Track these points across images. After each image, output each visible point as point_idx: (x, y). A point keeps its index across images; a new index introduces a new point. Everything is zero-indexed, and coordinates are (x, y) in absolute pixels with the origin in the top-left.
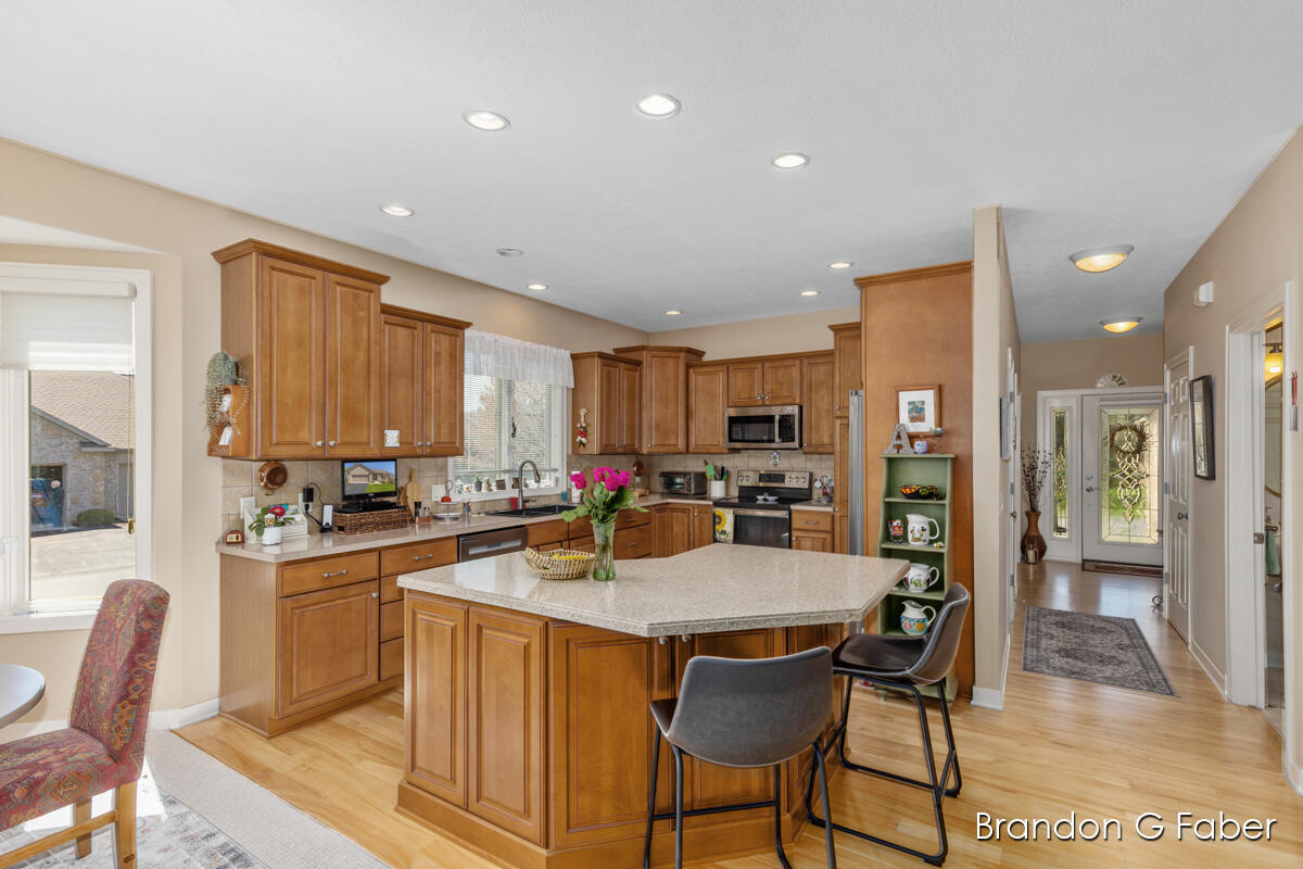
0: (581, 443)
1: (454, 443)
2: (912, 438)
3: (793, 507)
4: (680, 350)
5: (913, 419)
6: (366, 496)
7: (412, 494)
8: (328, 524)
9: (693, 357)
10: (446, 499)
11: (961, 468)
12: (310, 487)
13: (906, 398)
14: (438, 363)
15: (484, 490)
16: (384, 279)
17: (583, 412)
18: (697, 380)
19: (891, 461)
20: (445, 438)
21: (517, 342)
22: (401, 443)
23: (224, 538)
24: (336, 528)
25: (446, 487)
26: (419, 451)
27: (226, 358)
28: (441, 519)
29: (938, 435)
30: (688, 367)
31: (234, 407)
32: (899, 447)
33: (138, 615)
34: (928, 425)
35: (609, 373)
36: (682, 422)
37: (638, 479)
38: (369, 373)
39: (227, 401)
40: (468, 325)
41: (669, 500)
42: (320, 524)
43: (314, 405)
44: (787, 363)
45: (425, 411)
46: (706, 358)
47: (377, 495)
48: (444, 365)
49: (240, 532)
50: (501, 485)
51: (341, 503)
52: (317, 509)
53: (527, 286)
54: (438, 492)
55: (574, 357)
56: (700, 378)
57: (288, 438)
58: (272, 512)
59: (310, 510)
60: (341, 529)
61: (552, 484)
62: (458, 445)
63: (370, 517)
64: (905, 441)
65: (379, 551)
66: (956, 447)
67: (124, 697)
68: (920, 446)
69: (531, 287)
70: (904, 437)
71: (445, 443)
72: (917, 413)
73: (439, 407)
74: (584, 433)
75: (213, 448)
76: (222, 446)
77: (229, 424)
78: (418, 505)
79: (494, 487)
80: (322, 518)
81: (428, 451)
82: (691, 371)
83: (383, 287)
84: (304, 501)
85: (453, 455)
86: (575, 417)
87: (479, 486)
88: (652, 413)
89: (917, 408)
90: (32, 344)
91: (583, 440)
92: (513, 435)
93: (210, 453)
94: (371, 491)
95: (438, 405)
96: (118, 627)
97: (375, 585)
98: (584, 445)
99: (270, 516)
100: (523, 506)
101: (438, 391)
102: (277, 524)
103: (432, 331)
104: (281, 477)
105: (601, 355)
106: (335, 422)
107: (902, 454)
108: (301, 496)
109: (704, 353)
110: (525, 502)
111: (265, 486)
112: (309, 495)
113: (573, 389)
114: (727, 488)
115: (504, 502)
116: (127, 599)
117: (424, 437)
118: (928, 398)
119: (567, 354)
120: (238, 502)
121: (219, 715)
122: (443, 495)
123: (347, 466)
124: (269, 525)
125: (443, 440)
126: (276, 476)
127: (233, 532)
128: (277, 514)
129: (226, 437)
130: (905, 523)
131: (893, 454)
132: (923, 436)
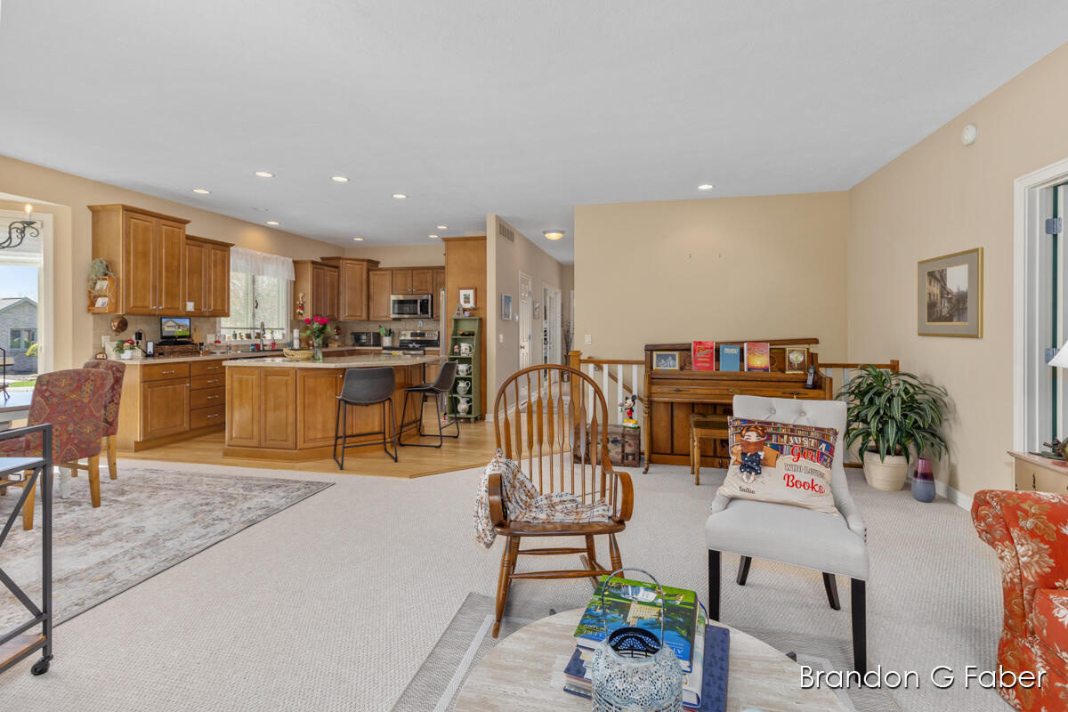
0: (300, 313)
1: (224, 309)
2: (465, 310)
3: (426, 349)
4: (363, 260)
5: (465, 302)
6: (174, 337)
7: (197, 339)
8: (151, 352)
9: (372, 265)
10: (217, 342)
11: (482, 323)
12: (141, 331)
13: (463, 293)
14: (215, 266)
15: (238, 339)
16: (186, 222)
17: (301, 295)
18: (374, 277)
19: (456, 321)
20: (219, 307)
22: (194, 309)
23: (95, 356)
24: (156, 354)
25: (216, 335)
26: (204, 314)
28: (215, 353)
29: (474, 309)
30: (368, 271)
31: (107, 287)
32: (459, 314)
34: (471, 305)
35: (318, 273)
36: (365, 302)
37: (337, 337)
38: (179, 272)
39: (101, 284)
40: (232, 245)
41: (357, 348)
42: (146, 352)
43: (150, 287)
44: (425, 271)
45: (208, 292)
46: (380, 266)
47: (180, 337)
48: (219, 268)
49: (103, 352)
50: (248, 336)
51: (159, 341)
52: (144, 345)
54: (211, 339)
55: (295, 262)
56: (376, 277)
57: (138, 305)
59: (140, 345)
60: (160, 354)
61: (280, 337)
62: (226, 310)
63: (176, 348)
64: (461, 312)
65: (189, 363)
66: (480, 314)
68: (467, 313)
69: (269, 223)
70: (461, 309)
71: (219, 310)
72: (467, 299)
74: (302, 307)
75: (91, 309)
76: (97, 308)
77: (106, 296)
78: (201, 344)
79: (244, 337)
80: (147, 350)
81: (209, 314)
82: (371, 273)
83: (187, 226)
84: (137, 339)
85: (223, 316)
86: (295, 298)
87: (235, 336)
88: (346, 297)
89: (466, 298)
91: (301, 311)
92: (256, 307)
93: (89, 312)
94: (176, 334)
95: (215, 289)
97: (187, 380)
98: (302, 315)
99: (125, 344)
100: (263, 348)
101: (215, 281)
102: (130, 349)
103: (212, 249)
104: (125, 326)
105: (313, 262)
106: (161, 297)
107: (460, 317)
108: (134, 336)
109: (378, 263)
110: (264, 346)
111: (116, 329)
112: (139, 336)
113: (295, 282)
114: (393, 342)
115: (251, 346)
117: (208, 306)
118: (471, 293)
119: (290, 260)
122: (214, 340)
123: (164, 320)
124: (126, 349)
125: (217, 307)
126: (122, 325)
127: (100, 353)
128: (131, 344)
129: (101, 302)
130: (460, 347)
131: (457, 317)
132: (469, 310)
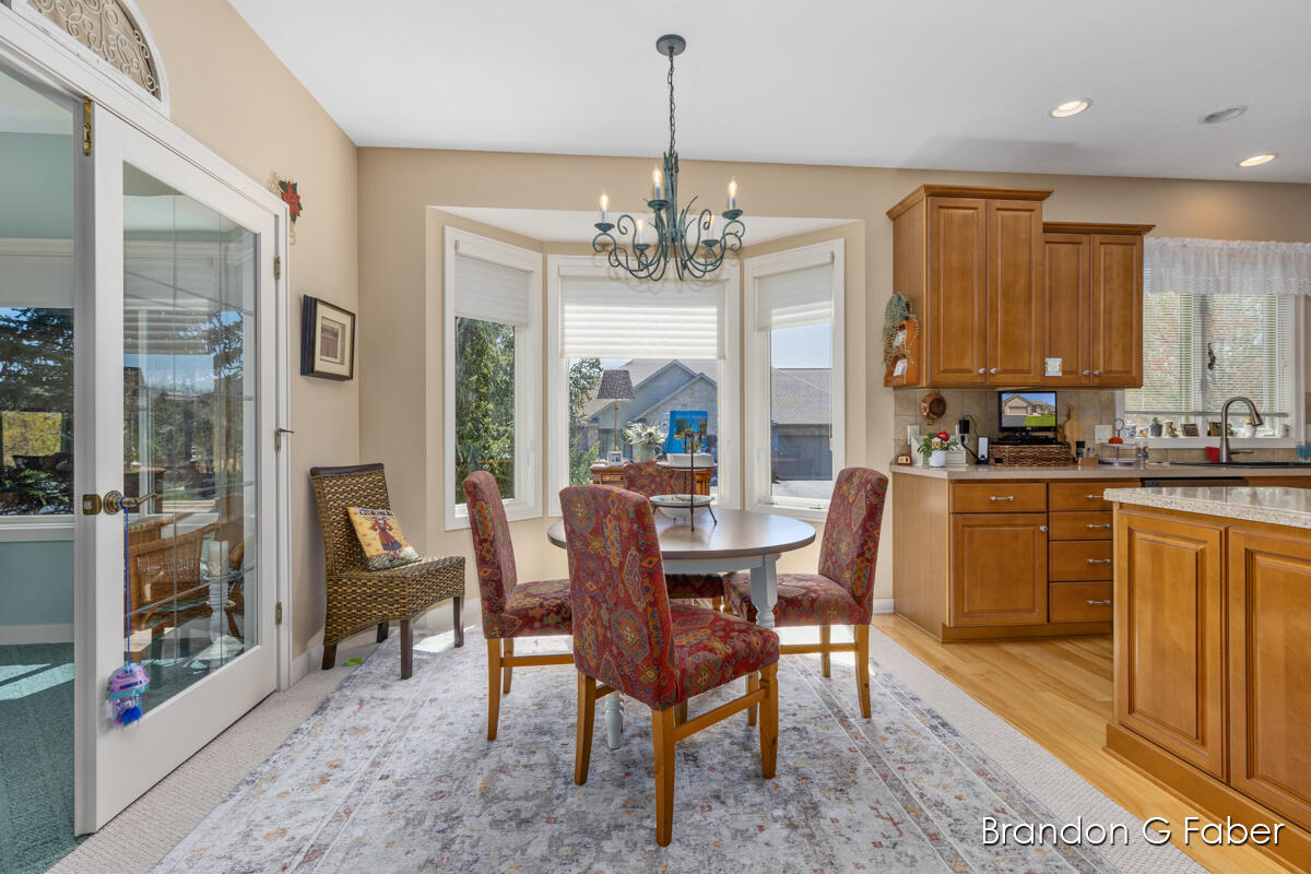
1: (1130, 372)
6: (1023, 429)
7: (1072, 433)
8: (983, 456)
10: (1116, 440)
12: (968, 418)
14: (1108, 280)
15: (1165, 435)
16: (1043, 195)
20: (1116, 366)
21: (1218, 243)
22: (1064, 372)
23: (897, 459)
24: (992, 461)
25: (1114, 427)
26: (1085, 382)
27: (900, 299)
28: (1110, 464)
31: (908, 340)
33: (867, 492)
38: (1030, 297)
39: (901, 337)
40: (1149, 228)
42: (976, 456)
43: (976, 333)
45: (1093, 335)
47: (1036, 429)
48: (1118, 284)
49: (908, 454)
50: (1191, 431)
51: (999, 435)
52: (972, 442)
53: (1238, 165)
54: (1103, 434)
57: (954, 366)
58: (937, 436)
59: (966, 442)
60: (999, 461)
61: (1278, 433)
62: (1134, 374)
63: (1028, 450)
65: (1048, 482)
67: (861, 555)
69: (1244, 164)
71: (1117, 372)
73: (1110, 330)
75: (889, 380)
76: (898, 376)
77: (904, 356)
78: (1080, 444)
79: (1179, 433)
80: (977, 451)
81: (1097, 381)
83: (1045, 204)
84: (961, 432)
85: (1130, 386)
87: (1157, 429)
90: (774, 311)
92: (1211, 366)
93: (887, 384)
94: (1029, 424)
95: (1109, 327)
96: (851, 501)
97: (1042, 519)
99: (937, 440)
100: (1228, 457)
101: (1108, 311)
102: (943, 449)
103: (1101, 243)
104: (941, 408)
106: (996, 349)
108: (957, 427)
110: (1231, 452)
111: (928, 415)
112: (965, 426)
115: (1197, 452)
116: (856, 481)
117: (1091, 365)
120: (906, 428)
121: (894, 614)
122: (1110, 436)
123: (1004, 397)
124: (936, 449)
125: (1114, 369)
126: (937, 408)
127: (903, 455)
128: (942, 439)
129: (900, 368)
